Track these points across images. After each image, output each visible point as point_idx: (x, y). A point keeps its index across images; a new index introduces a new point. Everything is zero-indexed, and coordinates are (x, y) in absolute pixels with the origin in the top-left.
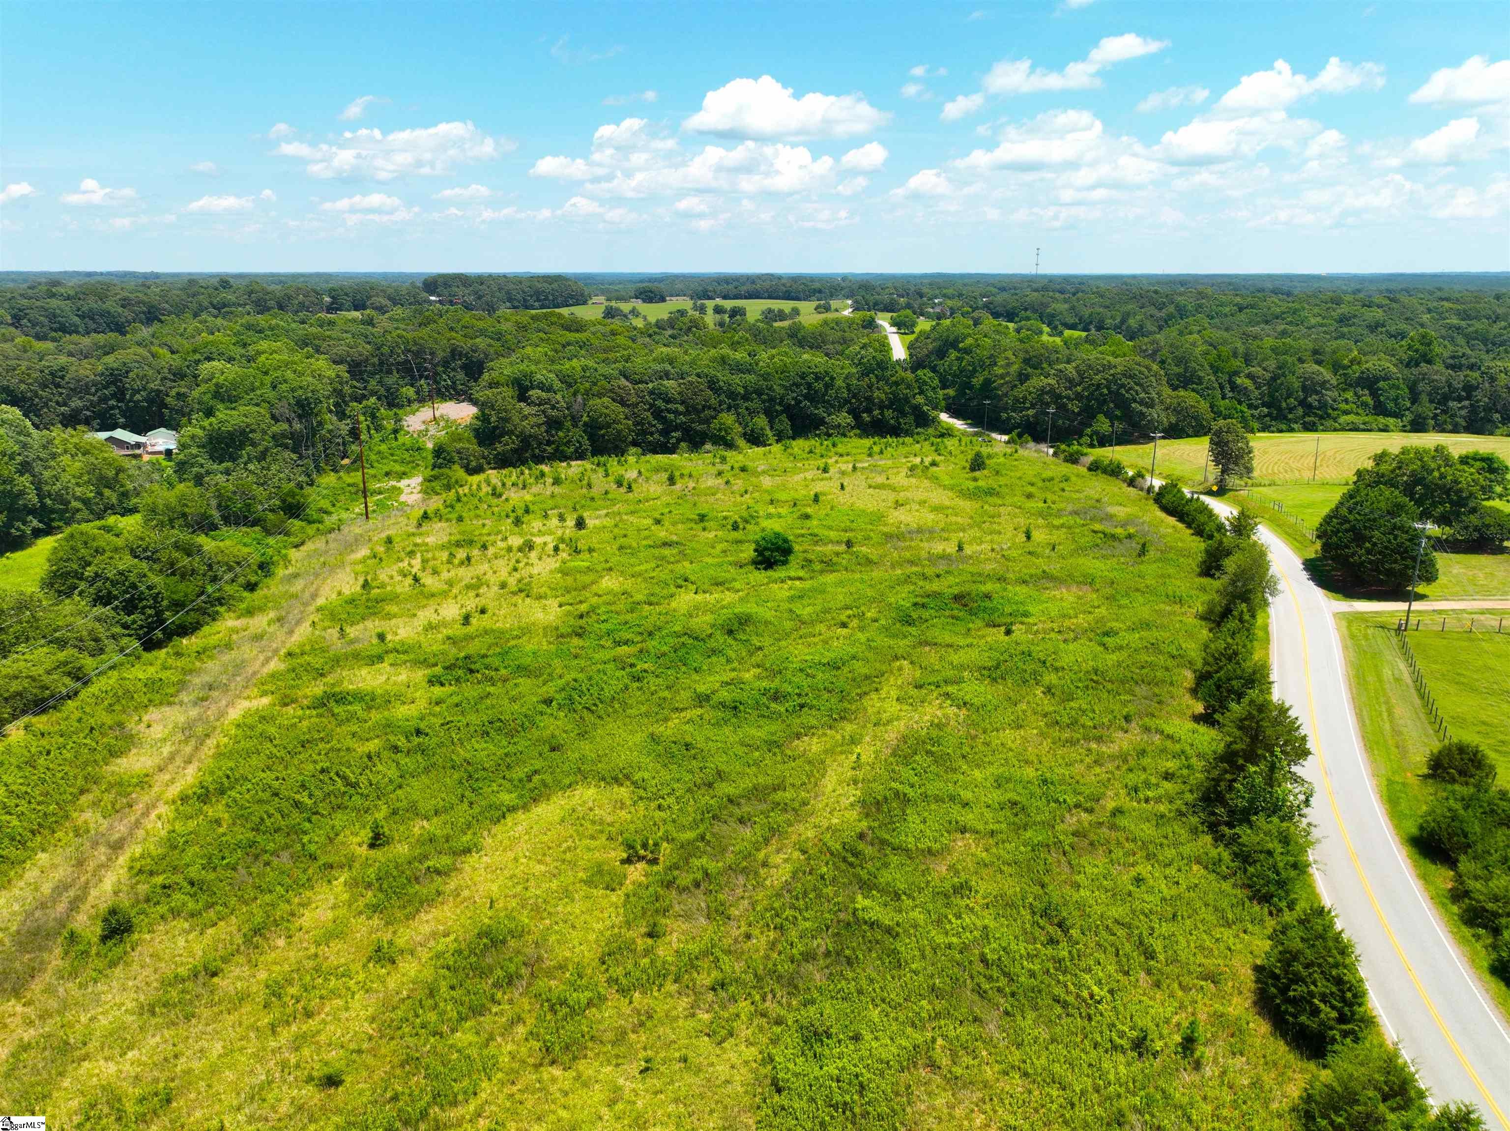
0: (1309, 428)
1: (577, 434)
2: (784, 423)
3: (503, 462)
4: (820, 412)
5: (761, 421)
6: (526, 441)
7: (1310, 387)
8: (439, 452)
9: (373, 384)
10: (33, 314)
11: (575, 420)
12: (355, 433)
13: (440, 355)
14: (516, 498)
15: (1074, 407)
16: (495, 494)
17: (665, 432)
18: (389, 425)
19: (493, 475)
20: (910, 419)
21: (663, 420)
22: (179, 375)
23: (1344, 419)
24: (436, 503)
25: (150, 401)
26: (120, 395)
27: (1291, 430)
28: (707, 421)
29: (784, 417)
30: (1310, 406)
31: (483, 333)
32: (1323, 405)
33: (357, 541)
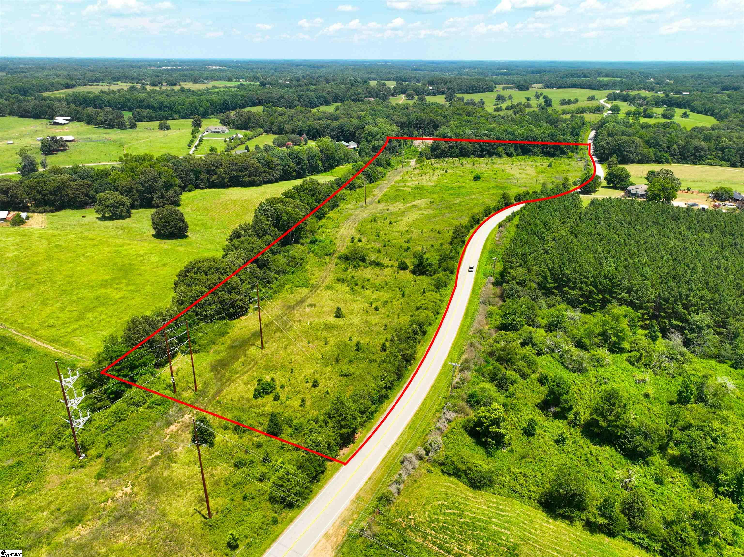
0: (694, 163)
1: (457, 151)
2: (520, 151)
3: (436, 157)
4: (531, 148)
5: (512, 150)
6: (443, 151)
7: (697, 149)
8: (421, 153)
9: (406, 130)
10: (304, 97)
11: (457, 146)
12: (400, 146)
13: (426, 122)
14: (436, 165)
15: (607, 151)
16: (432, 165)
17: (482, 151)
18: (409, 143)
19: (433, 160)
20: (559, 152)
21: (482, 148)
22: (358, 128)
23: (707, 161)
24: (418, 165)
25: (350, 134)
26: (342, 132)
27: (688, 164)
28: (495, 149)
29: (519, 149)
30: (696, 156)
31: (440, 115)
32: (701, 156)
33: (401, 172)
